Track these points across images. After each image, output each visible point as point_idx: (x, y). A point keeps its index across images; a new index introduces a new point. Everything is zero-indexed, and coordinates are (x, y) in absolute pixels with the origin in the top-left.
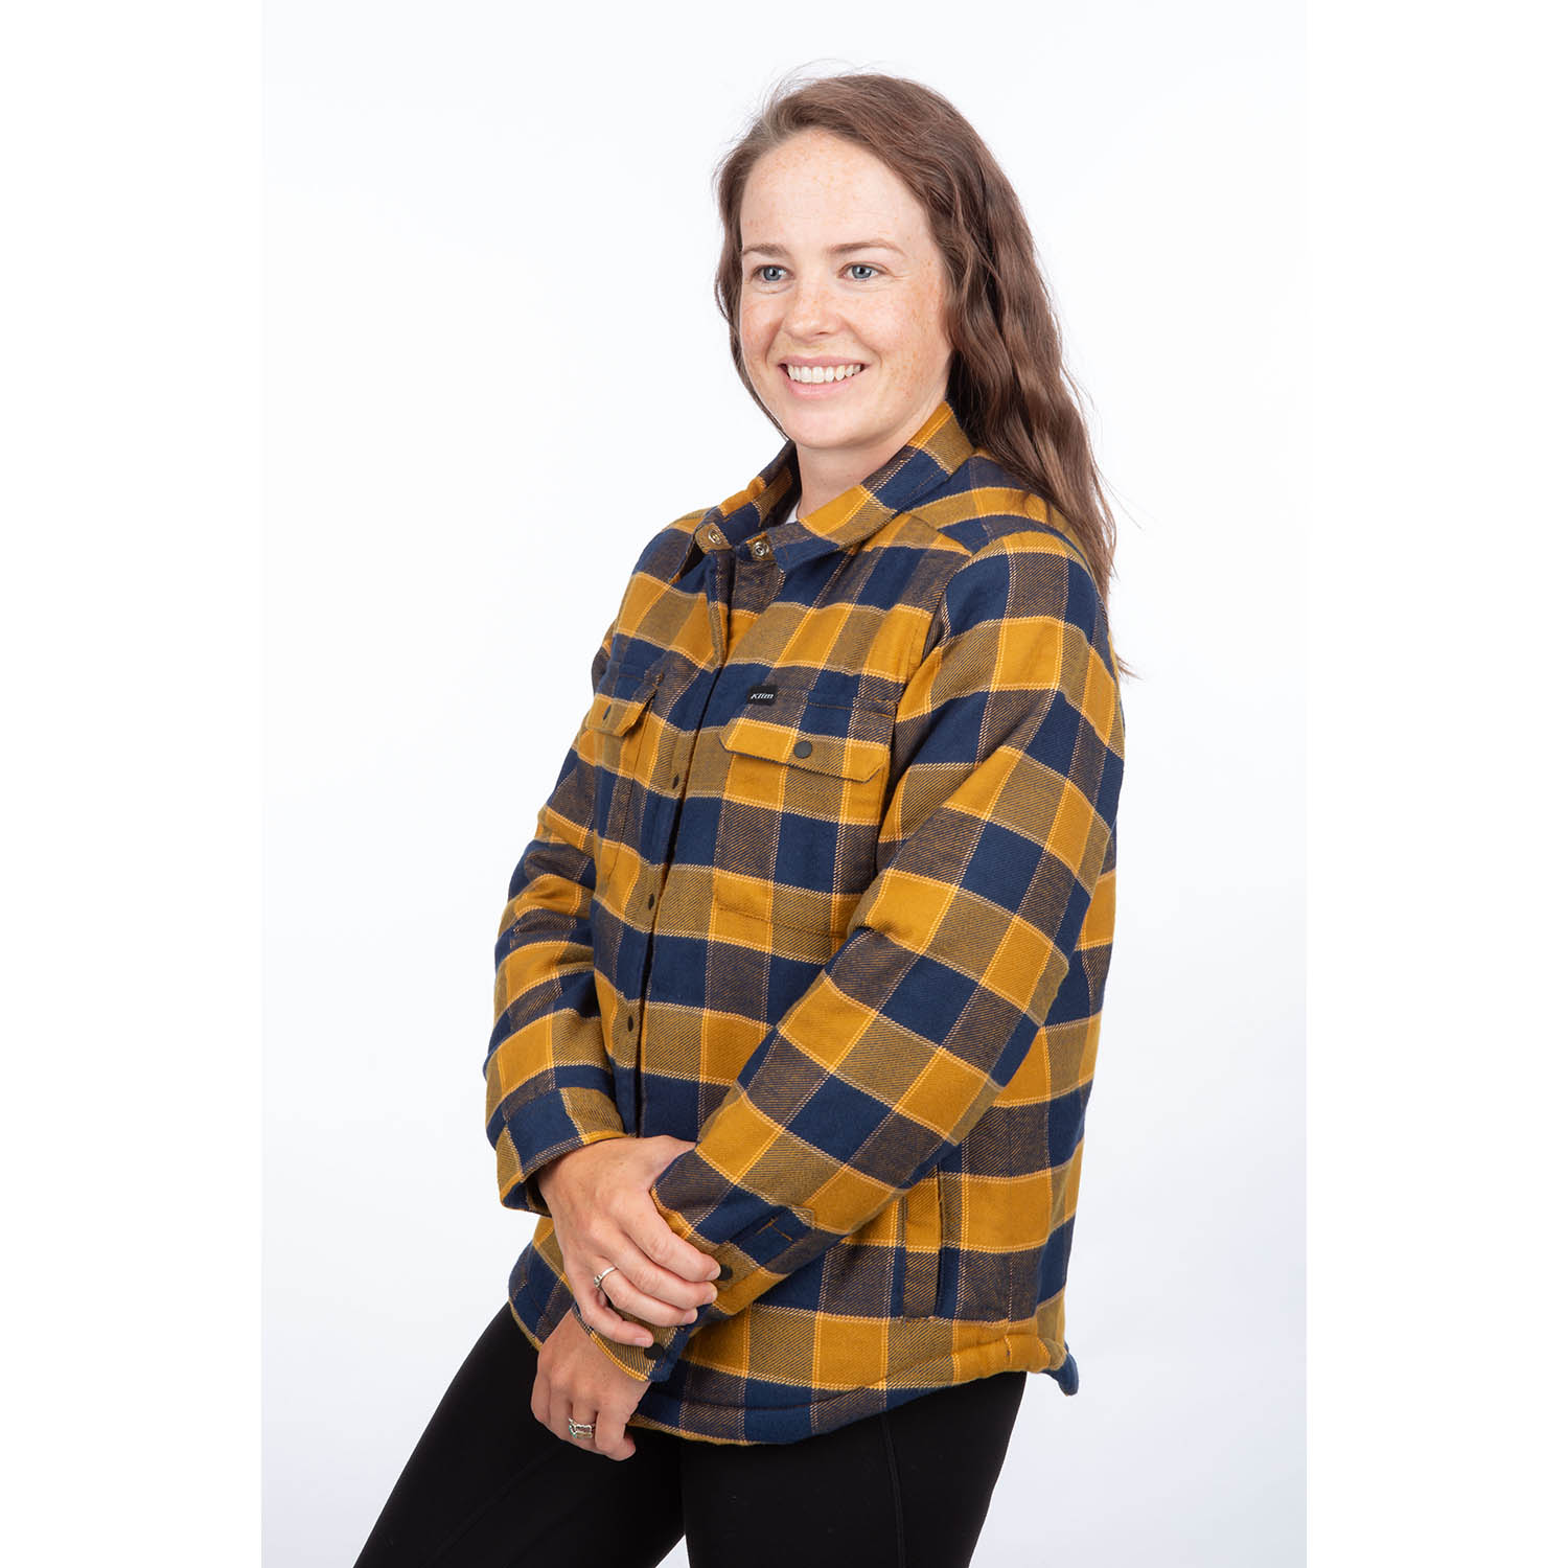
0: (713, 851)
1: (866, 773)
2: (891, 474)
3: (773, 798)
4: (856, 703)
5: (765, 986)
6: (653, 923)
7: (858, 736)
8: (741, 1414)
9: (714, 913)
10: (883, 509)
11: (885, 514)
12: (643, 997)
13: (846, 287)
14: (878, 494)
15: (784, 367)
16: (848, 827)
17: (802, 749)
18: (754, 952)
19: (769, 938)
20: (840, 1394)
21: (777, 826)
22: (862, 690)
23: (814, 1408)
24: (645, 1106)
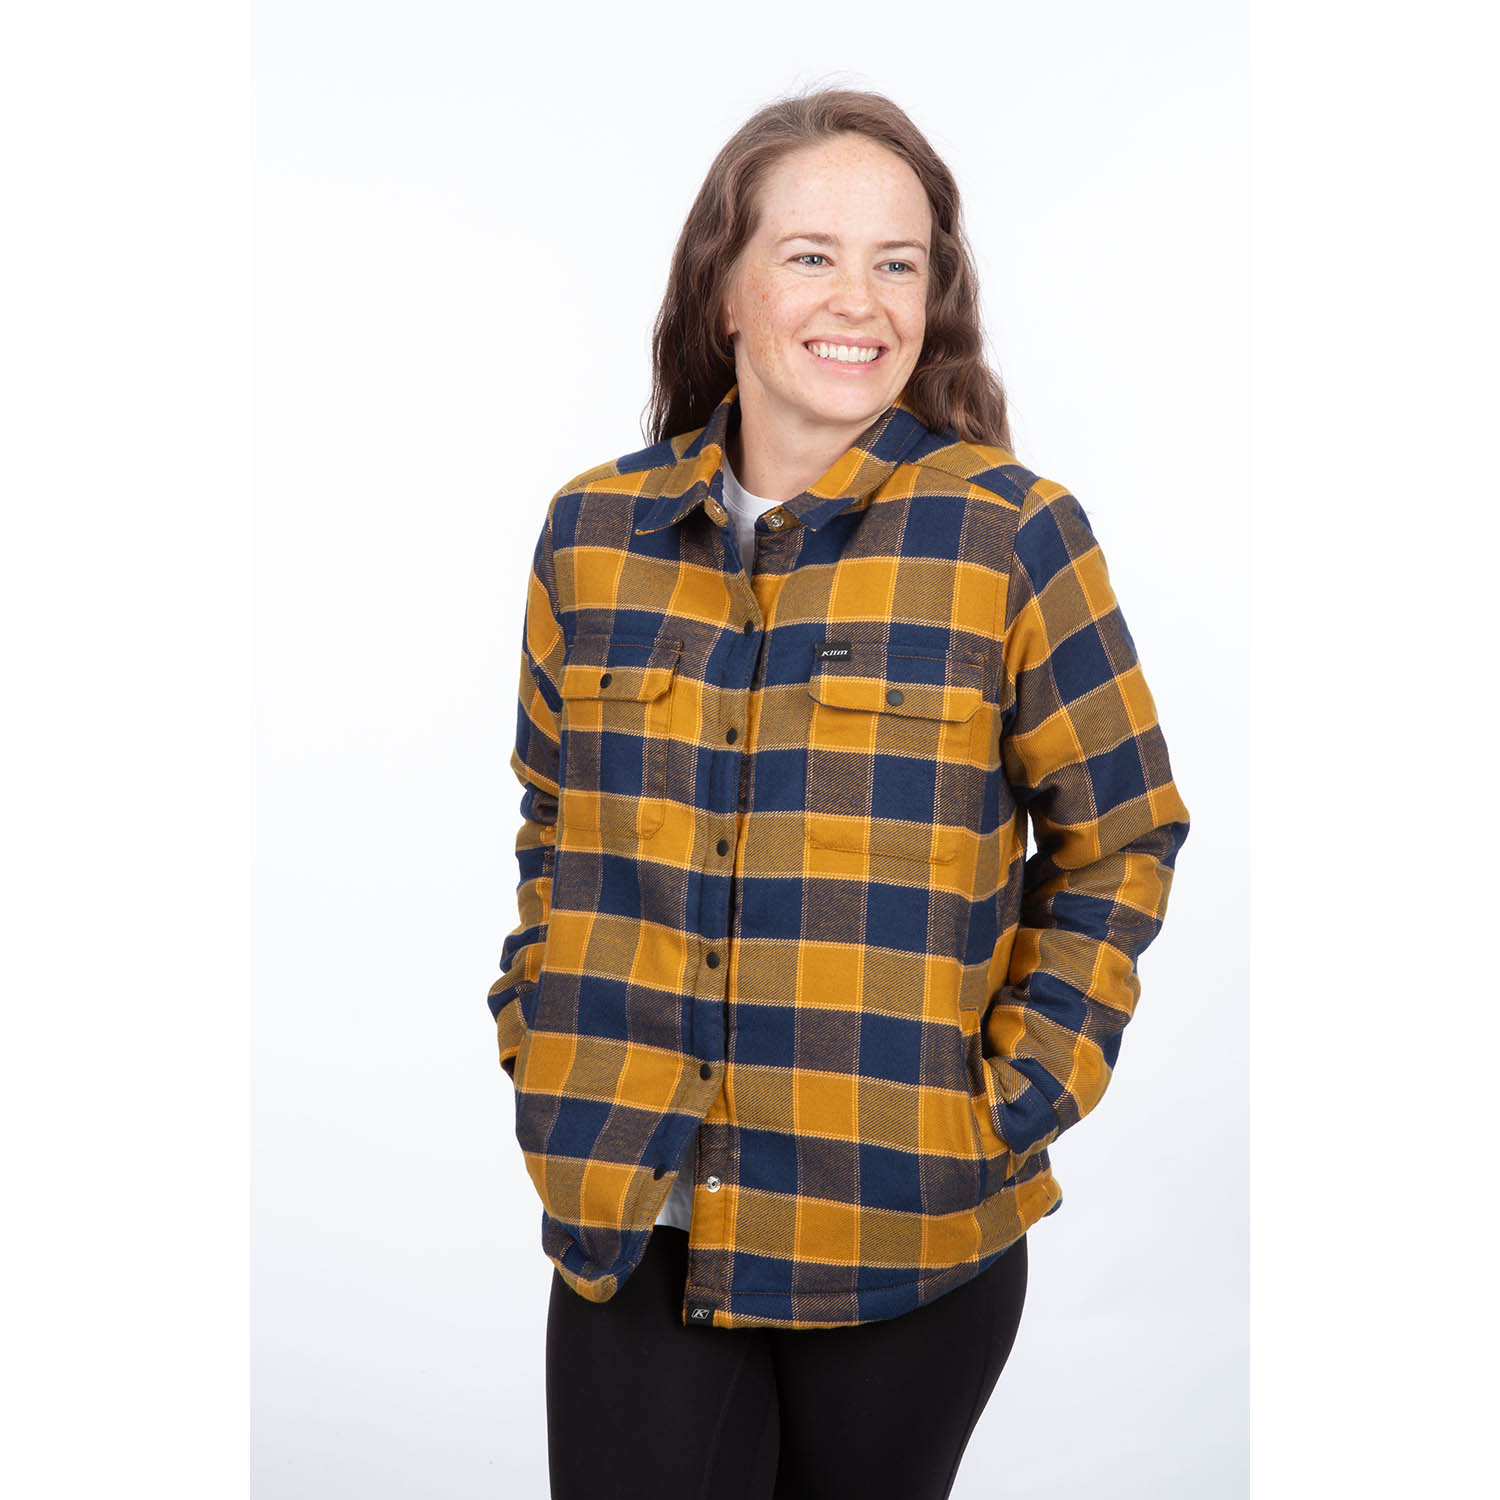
0: (804, 796)
1: (965, 715)
2: (879, 432)
3: (865, 742)
4: (949, 655)
5: (864, 912)
6: (735, 866)
7: (955, 683)
8: (854, 1297)
9: (807, 851)
10: (883, 463)
11: (885, 468)
12: (731, 935)
13: (882, 278)
14: (873, 451)
15: (806, 344)
16: (945, 765)
17: (892, 698)
18: (851, 883)
19: (866, 867)
20: (942, 1271)
21: (871, 768)
22: (953, 643)
23: (921, 1284)
24: (733, 1036)
